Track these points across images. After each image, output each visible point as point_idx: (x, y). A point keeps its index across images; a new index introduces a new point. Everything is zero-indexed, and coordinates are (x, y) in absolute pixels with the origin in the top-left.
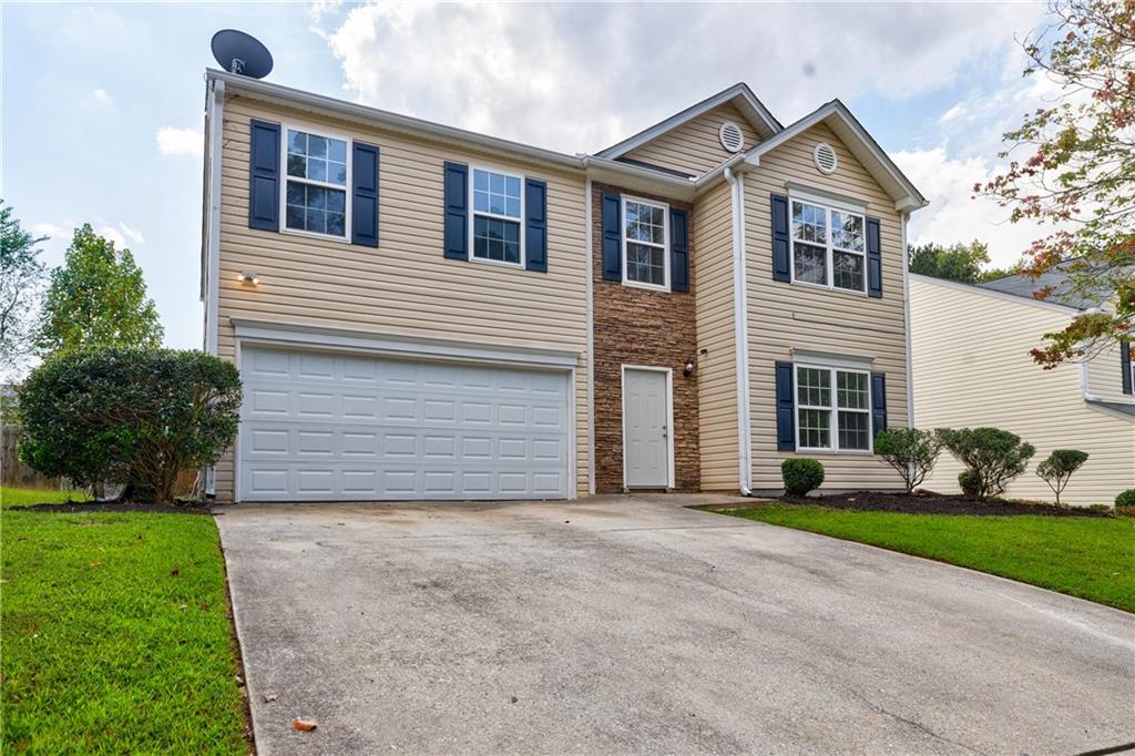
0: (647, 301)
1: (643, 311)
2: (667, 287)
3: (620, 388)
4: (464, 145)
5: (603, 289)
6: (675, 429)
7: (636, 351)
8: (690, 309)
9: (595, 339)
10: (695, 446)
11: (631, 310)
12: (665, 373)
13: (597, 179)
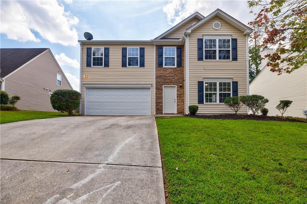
0: (170, 70)
1: (169, 73)
2: (176, 66)
3: (162, 91)
4: (127, 43)
5: (158, 69)
6: (177, 100)
7: (167, 82)
8: (182, 71)
9: (156, 80)
10: (183, 104)
11: (165, 73)
12: (175, 87)
13: (157, 44)
